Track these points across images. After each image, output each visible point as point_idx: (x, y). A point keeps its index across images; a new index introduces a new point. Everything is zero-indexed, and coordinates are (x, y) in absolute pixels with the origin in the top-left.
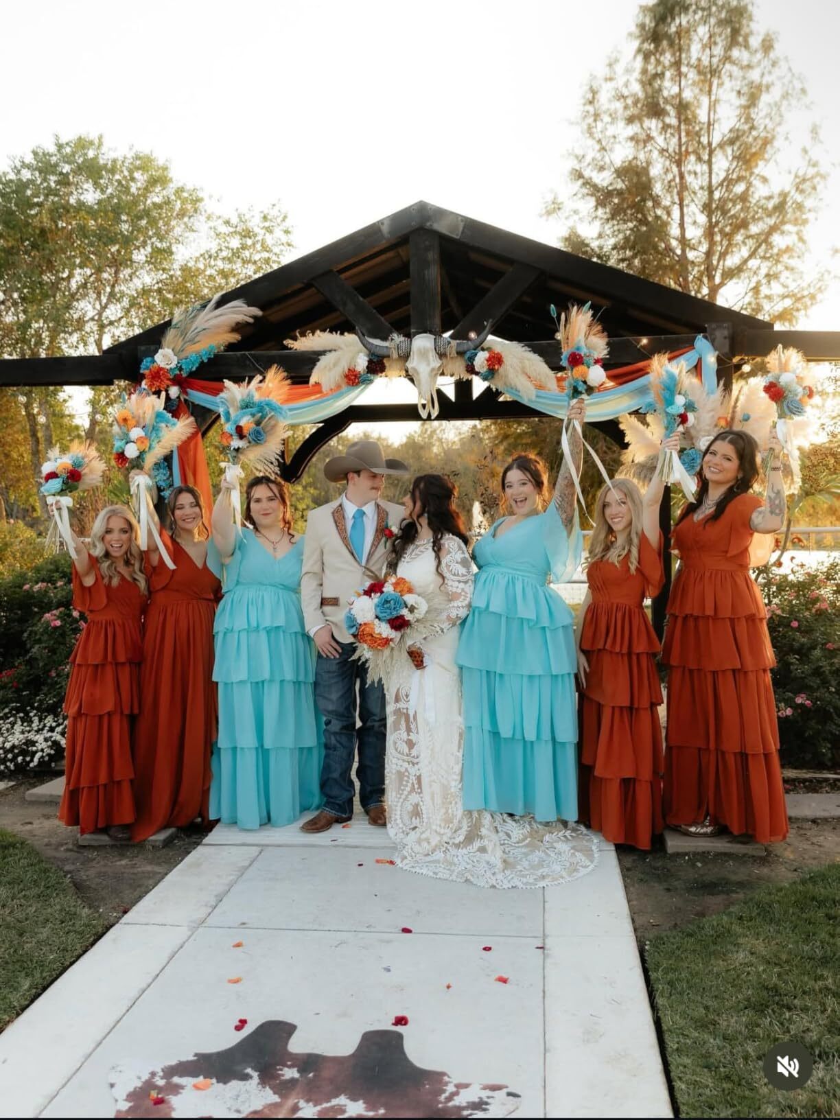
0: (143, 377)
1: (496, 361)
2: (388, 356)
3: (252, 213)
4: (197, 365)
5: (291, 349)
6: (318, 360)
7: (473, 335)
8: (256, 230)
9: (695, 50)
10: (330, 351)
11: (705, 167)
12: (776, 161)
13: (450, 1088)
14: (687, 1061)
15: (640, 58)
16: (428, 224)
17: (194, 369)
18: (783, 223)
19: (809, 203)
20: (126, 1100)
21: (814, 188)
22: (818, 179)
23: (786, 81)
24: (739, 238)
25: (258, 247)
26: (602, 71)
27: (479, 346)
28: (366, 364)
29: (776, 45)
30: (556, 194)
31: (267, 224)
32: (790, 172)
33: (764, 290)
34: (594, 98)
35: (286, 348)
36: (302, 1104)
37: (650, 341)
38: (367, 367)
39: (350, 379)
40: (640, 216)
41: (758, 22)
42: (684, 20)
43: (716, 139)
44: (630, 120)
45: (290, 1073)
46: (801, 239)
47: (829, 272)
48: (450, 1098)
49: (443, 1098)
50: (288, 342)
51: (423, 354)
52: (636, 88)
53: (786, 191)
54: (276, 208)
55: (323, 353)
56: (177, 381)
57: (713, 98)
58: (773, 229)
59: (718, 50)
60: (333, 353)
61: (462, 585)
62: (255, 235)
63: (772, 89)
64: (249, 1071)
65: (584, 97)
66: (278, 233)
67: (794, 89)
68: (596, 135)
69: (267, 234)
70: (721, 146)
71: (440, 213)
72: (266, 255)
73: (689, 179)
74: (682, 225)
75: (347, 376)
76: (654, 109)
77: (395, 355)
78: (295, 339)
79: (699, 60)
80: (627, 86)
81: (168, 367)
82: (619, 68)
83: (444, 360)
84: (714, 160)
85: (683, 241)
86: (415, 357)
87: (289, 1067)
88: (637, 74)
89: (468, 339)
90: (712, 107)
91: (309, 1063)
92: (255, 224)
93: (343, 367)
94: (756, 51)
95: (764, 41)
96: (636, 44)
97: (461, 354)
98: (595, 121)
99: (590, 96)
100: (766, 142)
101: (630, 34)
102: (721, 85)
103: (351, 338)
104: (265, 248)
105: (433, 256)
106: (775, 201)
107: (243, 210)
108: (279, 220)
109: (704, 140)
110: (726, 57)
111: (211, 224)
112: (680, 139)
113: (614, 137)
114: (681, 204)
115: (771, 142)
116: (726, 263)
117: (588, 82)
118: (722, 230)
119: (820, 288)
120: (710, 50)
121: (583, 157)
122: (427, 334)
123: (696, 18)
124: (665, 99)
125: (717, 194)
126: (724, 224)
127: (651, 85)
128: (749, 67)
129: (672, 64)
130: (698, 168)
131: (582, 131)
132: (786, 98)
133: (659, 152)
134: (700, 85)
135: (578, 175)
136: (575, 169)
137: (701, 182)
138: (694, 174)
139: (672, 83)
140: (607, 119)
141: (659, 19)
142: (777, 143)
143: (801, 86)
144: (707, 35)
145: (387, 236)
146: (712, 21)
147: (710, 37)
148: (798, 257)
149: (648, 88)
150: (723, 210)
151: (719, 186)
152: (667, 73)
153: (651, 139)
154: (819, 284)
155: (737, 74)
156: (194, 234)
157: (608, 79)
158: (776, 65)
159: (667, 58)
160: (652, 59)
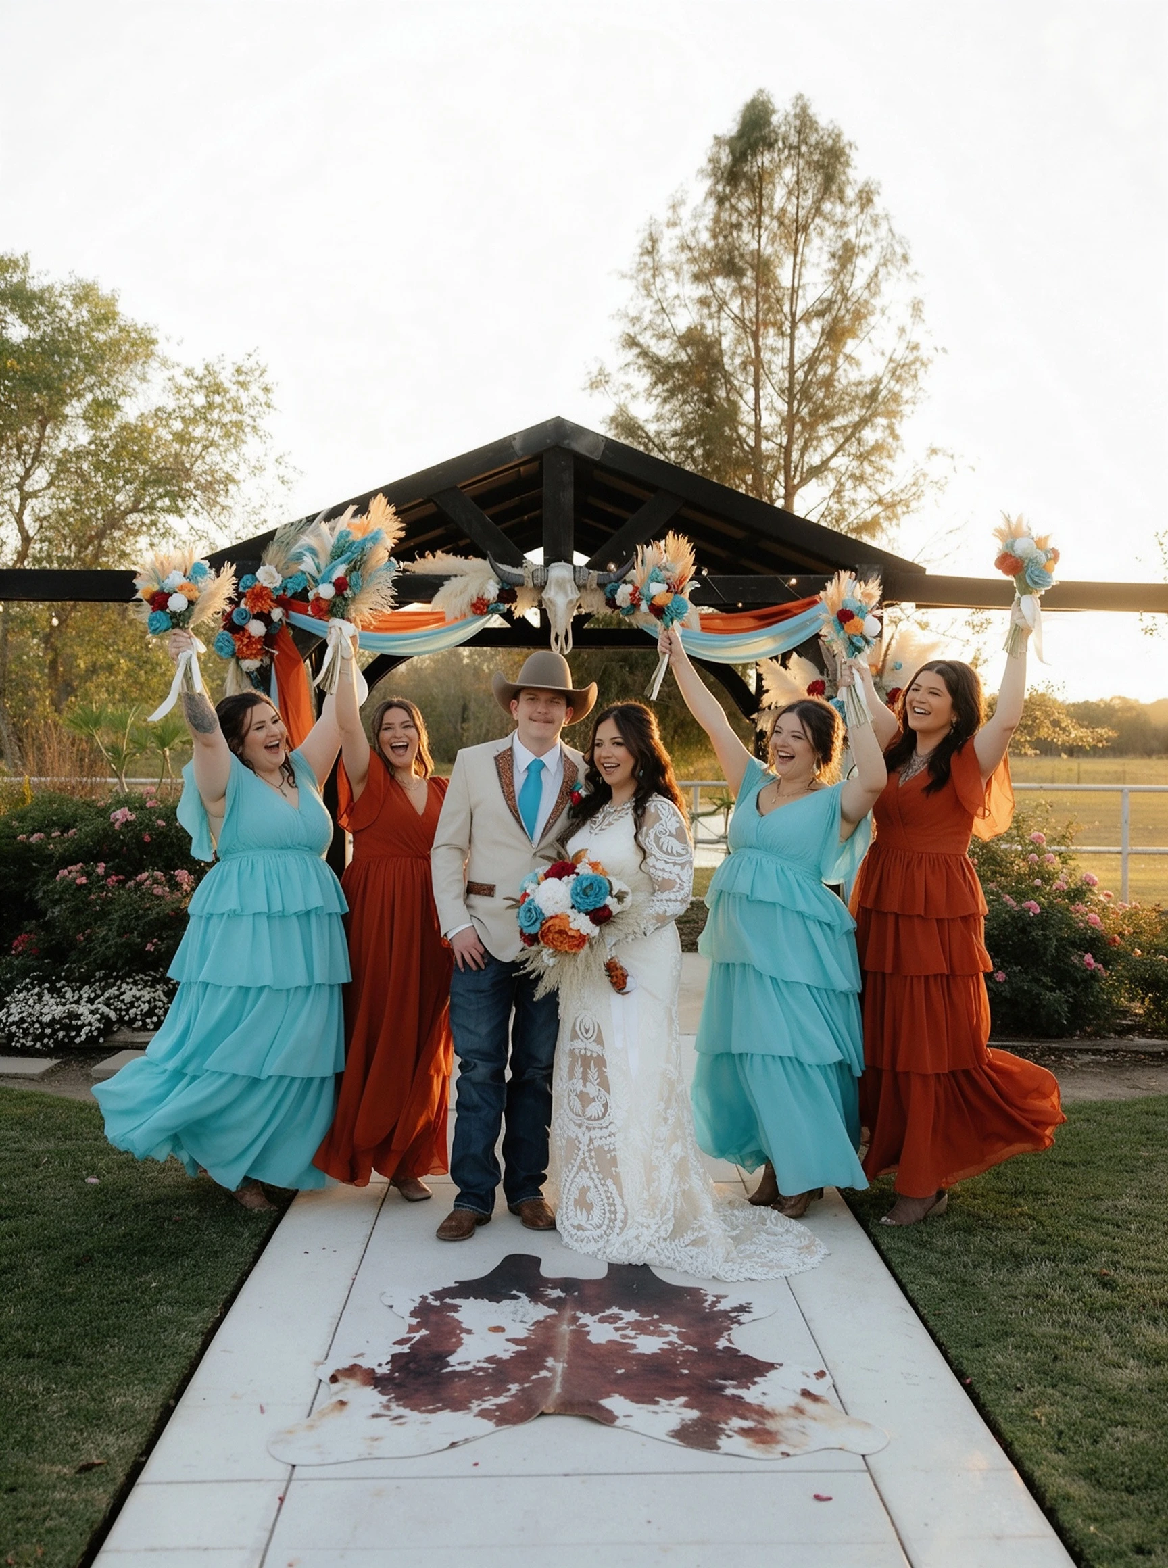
2: (522, 585)
3: (221, 365)
5: (407, 571)
6: (442, 585)
7: (612, 566)
8: (227, 385)
9: (779, 197)
10: (456, 576)
11: (787, 341)
12: (870, 341)
13: (710, 1299)
14: (913, 1270)
15: (712, 202)
16: (567, 442)
17: (300, 590)
18: (875, 414)
19: (907, 393)
20: (412, 1316)
21: (915, 376)
22: (918, 365)
23: (884, 243)
24: (822, 430)
25: (229, 407)
26: (664, 215)
27: (621, 579)
28: (498, 592)
29: (876, 199)
30: (603, 363)
31: (241, 379)
32: (883, 354)
33: (848, 494)
34: (653, 248)
36: (579, 1314)
37: (798, 580)
38: (498, 596)
39: (477, 608)
40: (705, 396)
42: (766, 159)
43: (801, 307)
44: (698, 278)
45: (556, 1293)
46: (895, 437)
47: (925, 475)
48: (714, 1304)
49: (706, 1305)
50: (406, 564)
51: (561, 585)
52: (705, 237)
53: (880, 375)
54: (252, 359)
55: (447, 578)
56: (281, 602)
57: (798, 259)
58: (863, 422)
59: (807, 202)
60: (459, 578)
61: (677, 868)
62: (226, 391)
63: (868, 251)
64: (514, 1292)
65: (641, 246)
66: (255, 390)
67: (894, 253)
68: (654, 295)
69: (241, 390)
70: (808, 317)
71: (580, 431)
72: (235, 417)
73: (766, 356)
74: (757, 409)
75: (473, 605)
76: (730, 268)
77: (530, 585)
79: (784, 210)
80: (693, 234)
81: (271, 586)
82: (685, 213)
83: (584, 593)
84: (797, 334)
85: (758, 430)
86: (552, 588)
87: (551, 1288)
88: (707, 222)
89: (608, 570)
90: (798, 266)
91: (568, 1284)
92: (226, 377)
93: (472, 593)
94: (851, 205)
95: (861, 191)
96: (707, 183)
97: (601, 586)
98: (654, 276)
99: (649, 244)
100: (859, 316)
101: (701, 171)
102: (807, 242)
103: (475, 563)
104: (237, 409)
105: (568, 477)
106: (868, 389)
107: (213, 360)
108: (257, 373)
109: (786, 308)
110: (818, 211)
111: (168, 374)
112: (757, 305)
113: (677, 297)
114: (757, 386)
115: (865, 317)
116: (806, 458)
117: (647, 227)
118: (802, 420)
119: (914, 494)
120: (798, 198)
121: (638, 319)
122: (563, 563)
123: (783, 157)
124: (742, 256)
125: (800, 375)
126: (804, 412)
127: (725, 237)
128: (843, 224)
129: (751, 212)
130: (779, 344)
131: (637, 287)
132: (885, 264)
133: (733, 319)
134: (784, 241)
135: (632, 342)
136: (629, 335)
137: (781, 360)
138: (773, 350)
139: (750, 235)
140: (669, 275)
141: (738, 155)
142: (872, 320)
143: (904, 252)
144: (794, 179)
145: (520, 453)
146: (802, 162)
147: (797, 182)
148: (889, 456)
149: (721, 240)
150: (806, 396)
151: (802, 365)
152: (745, 224)
153: (722, 305)
154: (914, 489)
155: (830, 231)
156: (145, 385)
157: (673, 224)
158: (875, 223)
159: (745, 204)
160: (727, 205)
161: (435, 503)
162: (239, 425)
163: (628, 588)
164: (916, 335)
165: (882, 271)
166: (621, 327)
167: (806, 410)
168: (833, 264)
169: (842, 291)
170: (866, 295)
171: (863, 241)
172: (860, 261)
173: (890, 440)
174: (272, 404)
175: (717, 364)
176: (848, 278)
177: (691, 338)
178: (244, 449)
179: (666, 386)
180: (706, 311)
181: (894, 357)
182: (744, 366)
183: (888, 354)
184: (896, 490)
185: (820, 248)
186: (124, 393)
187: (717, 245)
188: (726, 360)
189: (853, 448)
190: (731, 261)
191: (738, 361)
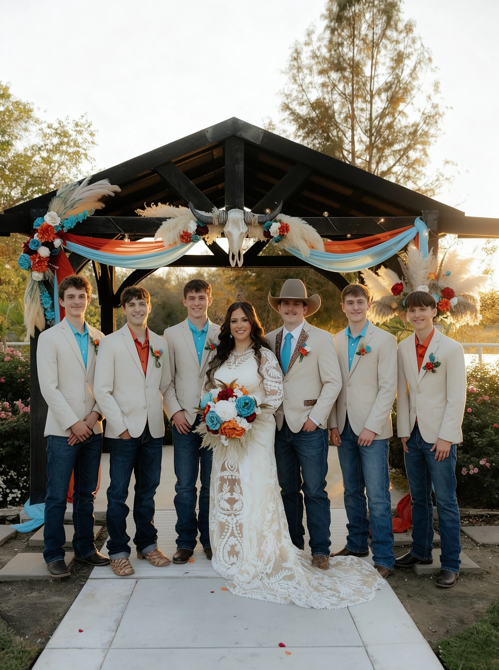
0: (36, 231)
1: (284, 229)
2: (211, 223)
3: (68, 121)
4: (75, 224)
5: (140, 216)
6: (161, 224)
7: (268, 211)
8: (71, 132)
9: (364, 29)
10: (170, 218)
11: (369, 105)
12: (412, 104)
15: (328, 32)
16: (239, 133)
17: (73, 227)
18: (416, 143)
19: (432, 131)
21: (436, 122)
22: (437, 116)
23: (419, 52)
24: (387, 152)
25: (72, 144)
26: (303, 39)
27: (273, 219)
28: (196, 228)
29: (414, 29)
30: (271, 118)
31: (78, 129)
34: (298, 57)
35: (136, 215)
37: (385, 220)
38: (196, 230)
39: (184, 238)
40: (325, 135)
41: (403, 13)
42: (357, 8)
44: (322, 72)
46: (426, 154)
47: (442, 175)
50: (139, 211)
51: (236, 223)
52: (324, 52)
53: (418, 122)
54: (84, 119)
55: (165, 219)
56: (60, 235)
57: (374, 61)
58: (409, 147)
59: (378, 30)
60: (172, 220)
61: (278, 385)
62: (70, 136)
63: (411, 57)
65: (291, 56)
66: (86, 135)
67: (425, 57)
68: (298, 81)
69: (78, 135)
70: (379, 92)
71: (247, 126)
72: (76, 149)
73: (357, 113)
74: (353, 142)
75: (182, 237)
76: (338, 67)
77: (217, 224)
78: (144, 209)
79: (366, 35)
80: (319, 50)
81: (53, 225)
82: (314, 37)
83: (250, 227)
84: (374, 101)
85: (353, 152)
86: (230, 224)
88: (326, 42)
89: (265, 213)
90: (374, 65)
92: (70, 128)
93: (180, 229)
94: (401, 32)
95: (406, 25)
96: (326, 22)
97: (261, 223)
98: (298, 72)
99: (295, 55)
100: (406, 91)
101: (322, 16)
102: (379, 52)
103: (182, 209)
104: (76, 145)
105: (240, 155)
106: (412, 130)
107: (63, 119)
108: (86, 126)
109: (368, 88)
110: (383, 35)
111: (39, 127)
112: (353, 86)
113: (311, 83)
114: (353, 129)
115: (410, 91)
116: (379, 168)
117: (294, 46)
118: (377, 146)
119: (437, 186)
120: (373, 29)
121: (290, 95)
122: (237, 209)
123: (365, 7)
124: (344, 60)
125: (376, 122)
126: (379, 143)
127: (335, 51)
128: (397, 42)
129: (350, 37)
130: (364, 106)
131: (289, 78)
132: (419, 63)
133: (340, 94)
134: (366, 52)
135: (286, 107)
136: (285, 103)
137: (366, 115)
138: (362, 110)
139: (348, 50)
140: (306, 71)
141: (342, 6)
142: (414, 92)
143: (429, 56)
144: (371, 19)
145: (210, 140)
146: (375, 10)
147: (373, 21)
148: (423, 166)
149: (333, 52)
150: (379, 133)
151: (376, 118)
152: (345, 43)
153: (335, 86)
154: (437, 183)
155: (389, 46)
156: (27, 133)
157: (307, 44)
158: (414, 41)
159: (346, 33)
160: (336, 33)
161: (159, 174)
162: (77, 153)
163: (278, 225)
164: (436, 99)
165: (419, 66)
166: (280, 100)
167: (379, 141)
168: (392, 64)
169: (398, 78)
170: (410, 79)
171: (409, 50)
172: (406, 62)
173: (423, 157)
174: (95, 142)
175: (332, 117)
176: (401, 70)
177: (318, 105)
178: (81, 166)
179: (304, 131)
180: (325, 90)
181: (425, 112)
182: (346, 119)
183: (422, 111)
184: (428, 183)
185: (385, 55)
186: (16, 138)
187: (331, 55)
188: (336, 115)
189: (404, 161)
190: (339, 63)
191: (342, 116)
